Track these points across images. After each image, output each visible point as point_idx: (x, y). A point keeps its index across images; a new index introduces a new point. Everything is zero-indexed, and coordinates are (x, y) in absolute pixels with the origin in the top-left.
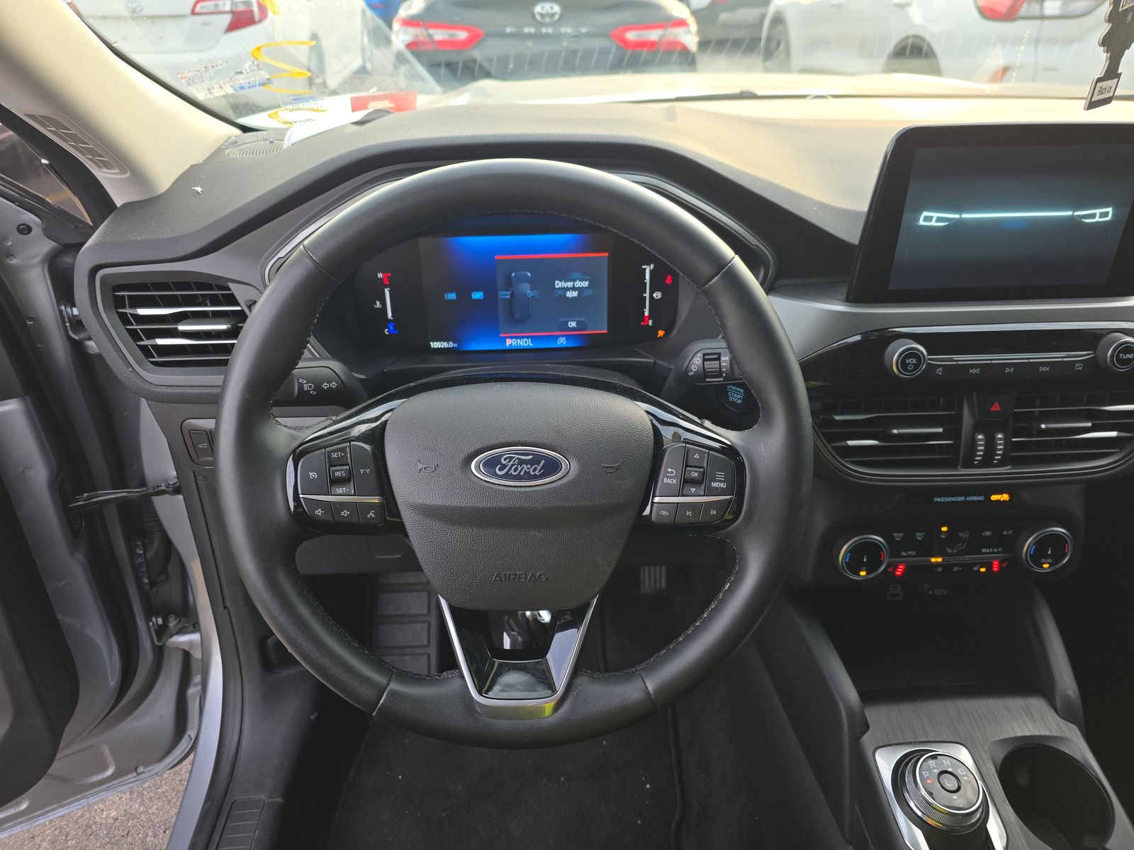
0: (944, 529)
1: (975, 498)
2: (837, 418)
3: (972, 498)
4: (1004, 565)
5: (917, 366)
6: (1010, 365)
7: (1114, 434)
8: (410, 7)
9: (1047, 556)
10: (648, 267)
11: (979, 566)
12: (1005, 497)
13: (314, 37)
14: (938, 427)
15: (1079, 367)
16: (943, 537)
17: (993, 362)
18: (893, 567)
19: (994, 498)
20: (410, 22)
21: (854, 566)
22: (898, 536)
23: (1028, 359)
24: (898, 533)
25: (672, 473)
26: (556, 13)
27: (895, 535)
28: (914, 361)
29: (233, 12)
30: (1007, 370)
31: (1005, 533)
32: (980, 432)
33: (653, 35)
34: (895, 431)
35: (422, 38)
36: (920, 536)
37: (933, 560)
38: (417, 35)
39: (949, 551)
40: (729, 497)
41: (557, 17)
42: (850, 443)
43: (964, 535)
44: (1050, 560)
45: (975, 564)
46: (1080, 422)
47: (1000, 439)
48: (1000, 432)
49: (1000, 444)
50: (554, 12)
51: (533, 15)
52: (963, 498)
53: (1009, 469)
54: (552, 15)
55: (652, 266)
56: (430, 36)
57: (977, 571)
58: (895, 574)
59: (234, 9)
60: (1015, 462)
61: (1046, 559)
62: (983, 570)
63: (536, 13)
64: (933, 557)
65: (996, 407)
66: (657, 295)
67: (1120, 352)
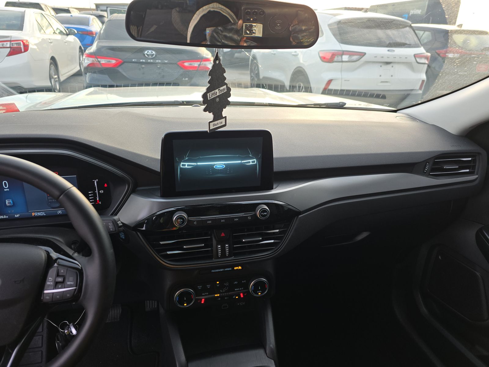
0: (218, 283)
1: (228, 269)
2: (161, 243)
3: (226, 269)
4: (245, 294)
5: (183, 222)
6: (223, 219)
7: (272, 241)
8: (91, 49)
9: (259, 290)
10: (96, 181)
11: (235, 296)
12: (240, 268)
13: (53, 59)
14: (202, 244)
15: (249, 218)
16: (218, 286)
17: (216, 218)
18: (200, 300)
19: (236, 268)
20: (90, 55)
21: (181, 302)
22: (200, 287)
23: (230, 216)
24: (200, 286)
25: (51, 279)
26: (154, 54)
27: (199, 287)
28: (182, 220)
29: (10, 47)
30: (222, 221)
31: (243, 282)
32: (219, 245)
33: (196, 64)
34: (185, 247)
35: (95, 62)
36: (208, 286)
37: (216, 295)
38: (93, 61)
39: (221, 291)
40: (75, 288)
41: (154, 56)
42: (168, 253)
43: (227, 284)
44: (260, 291)
45: (234, 296)
46: (257, 238)
47: (227, 247)
48: (227, 244)
49: (227, 249)
50: (153, 53)
51: (144, 55)
52: (223, 270)
53: (233, 258)
54: (153, 55)
55: (97, 180)
56: (99, 62)
57: (234, 298)
58: (201, 303)
59: (11, 46)
60: (235, 255)
61: (259, 291)
62: (237, 297)
63: (145, 53)
64: (216, 294)
65: (223, 235)
66: (102, 192)
67: (261, 212)
